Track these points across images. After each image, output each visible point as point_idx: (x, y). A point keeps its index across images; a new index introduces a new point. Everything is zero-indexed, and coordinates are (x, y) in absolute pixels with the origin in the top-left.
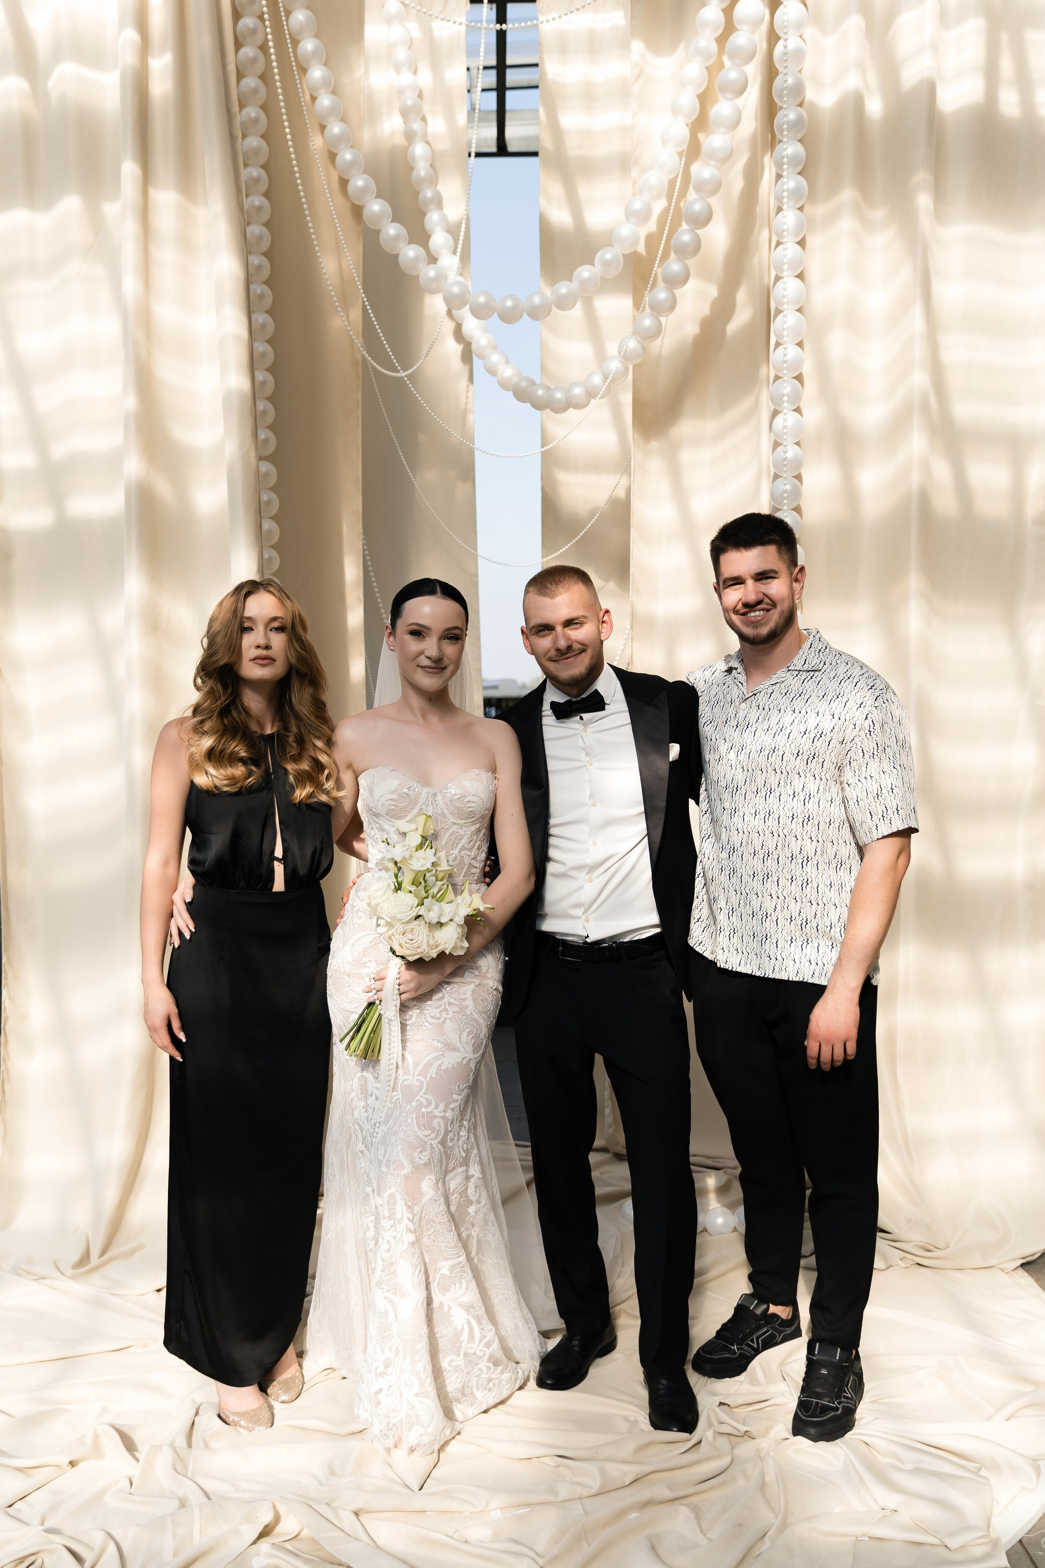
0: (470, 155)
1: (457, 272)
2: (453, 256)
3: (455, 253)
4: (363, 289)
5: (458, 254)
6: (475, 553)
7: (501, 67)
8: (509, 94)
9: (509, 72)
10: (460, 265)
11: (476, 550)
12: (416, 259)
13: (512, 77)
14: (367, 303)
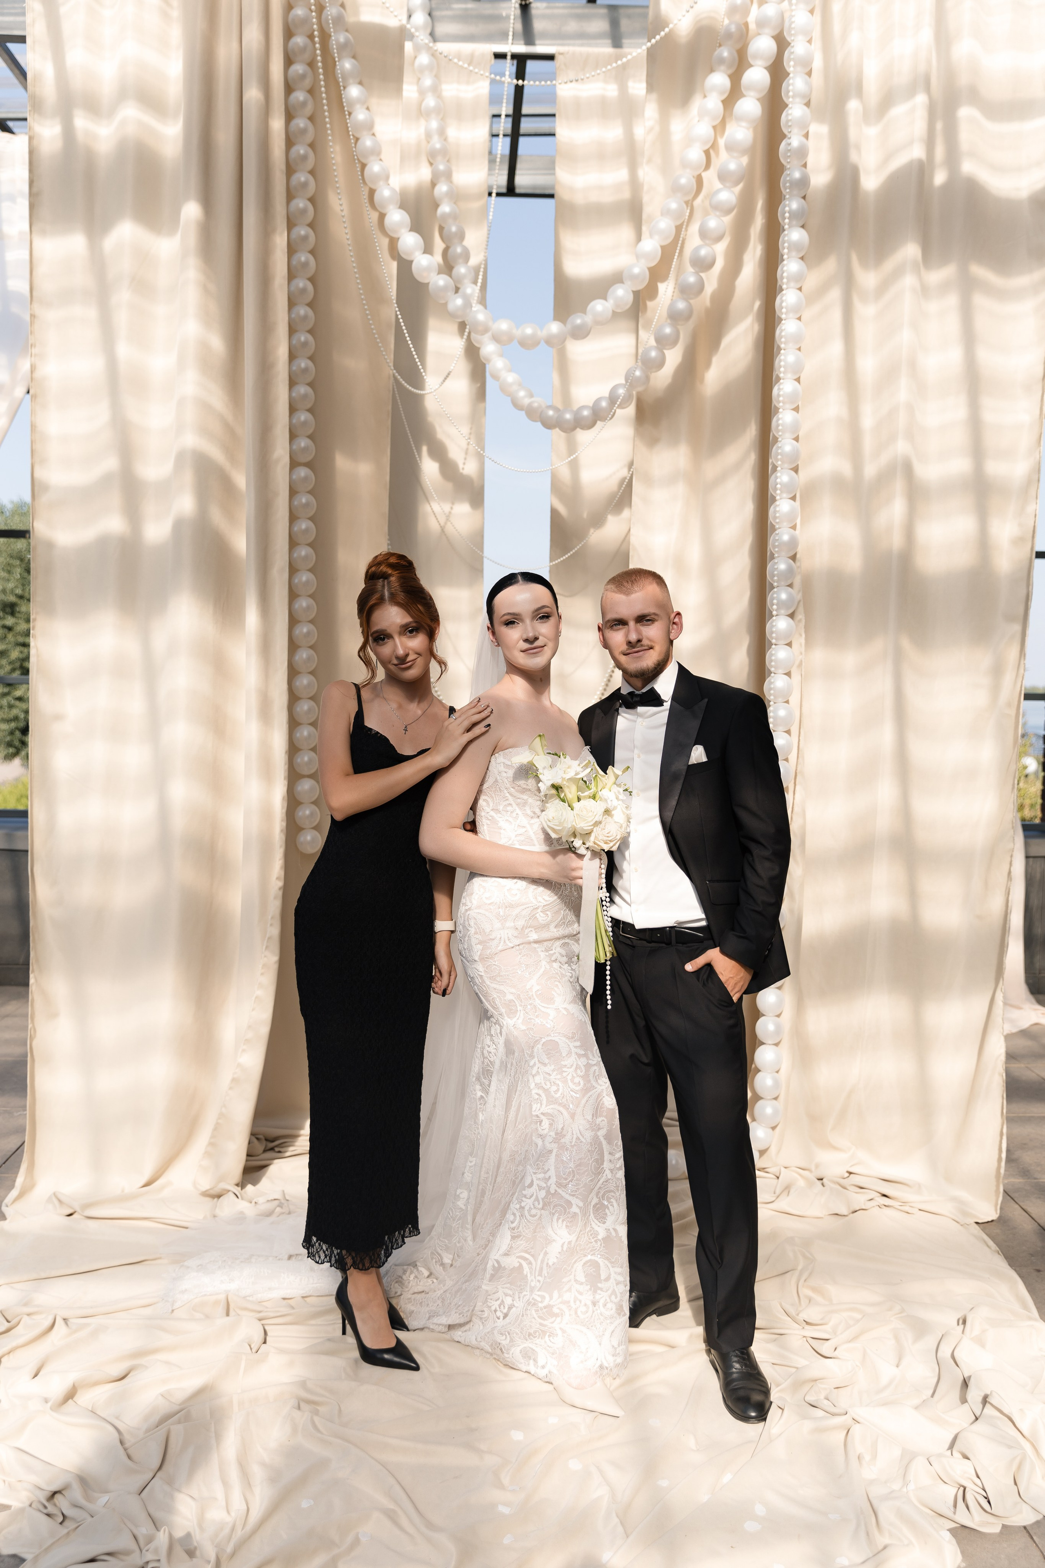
0: (490, 194)
1: (477, 301)
2: (474, 286)
3: (475, 283)
4: (397, 303)
5: (479, 284)
6: (481, 554)
7: (517, 116)
8: (522, 140)
9: (523, 120)
10: (480, 295)
11: (483, 553)
12: (445, 288)
13: (526, 125)
14: (400, 316)
